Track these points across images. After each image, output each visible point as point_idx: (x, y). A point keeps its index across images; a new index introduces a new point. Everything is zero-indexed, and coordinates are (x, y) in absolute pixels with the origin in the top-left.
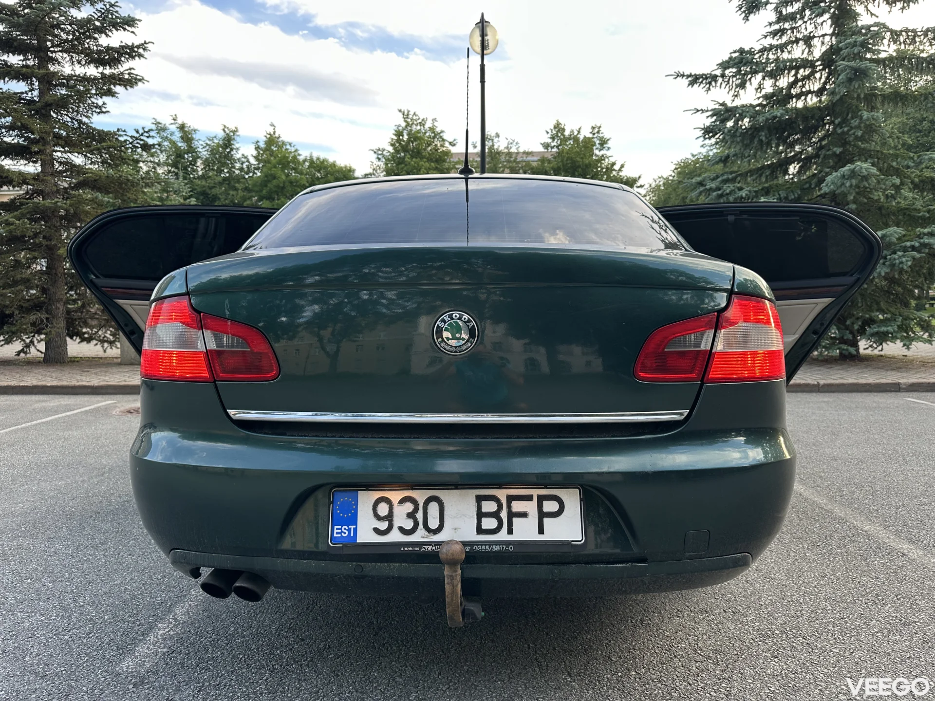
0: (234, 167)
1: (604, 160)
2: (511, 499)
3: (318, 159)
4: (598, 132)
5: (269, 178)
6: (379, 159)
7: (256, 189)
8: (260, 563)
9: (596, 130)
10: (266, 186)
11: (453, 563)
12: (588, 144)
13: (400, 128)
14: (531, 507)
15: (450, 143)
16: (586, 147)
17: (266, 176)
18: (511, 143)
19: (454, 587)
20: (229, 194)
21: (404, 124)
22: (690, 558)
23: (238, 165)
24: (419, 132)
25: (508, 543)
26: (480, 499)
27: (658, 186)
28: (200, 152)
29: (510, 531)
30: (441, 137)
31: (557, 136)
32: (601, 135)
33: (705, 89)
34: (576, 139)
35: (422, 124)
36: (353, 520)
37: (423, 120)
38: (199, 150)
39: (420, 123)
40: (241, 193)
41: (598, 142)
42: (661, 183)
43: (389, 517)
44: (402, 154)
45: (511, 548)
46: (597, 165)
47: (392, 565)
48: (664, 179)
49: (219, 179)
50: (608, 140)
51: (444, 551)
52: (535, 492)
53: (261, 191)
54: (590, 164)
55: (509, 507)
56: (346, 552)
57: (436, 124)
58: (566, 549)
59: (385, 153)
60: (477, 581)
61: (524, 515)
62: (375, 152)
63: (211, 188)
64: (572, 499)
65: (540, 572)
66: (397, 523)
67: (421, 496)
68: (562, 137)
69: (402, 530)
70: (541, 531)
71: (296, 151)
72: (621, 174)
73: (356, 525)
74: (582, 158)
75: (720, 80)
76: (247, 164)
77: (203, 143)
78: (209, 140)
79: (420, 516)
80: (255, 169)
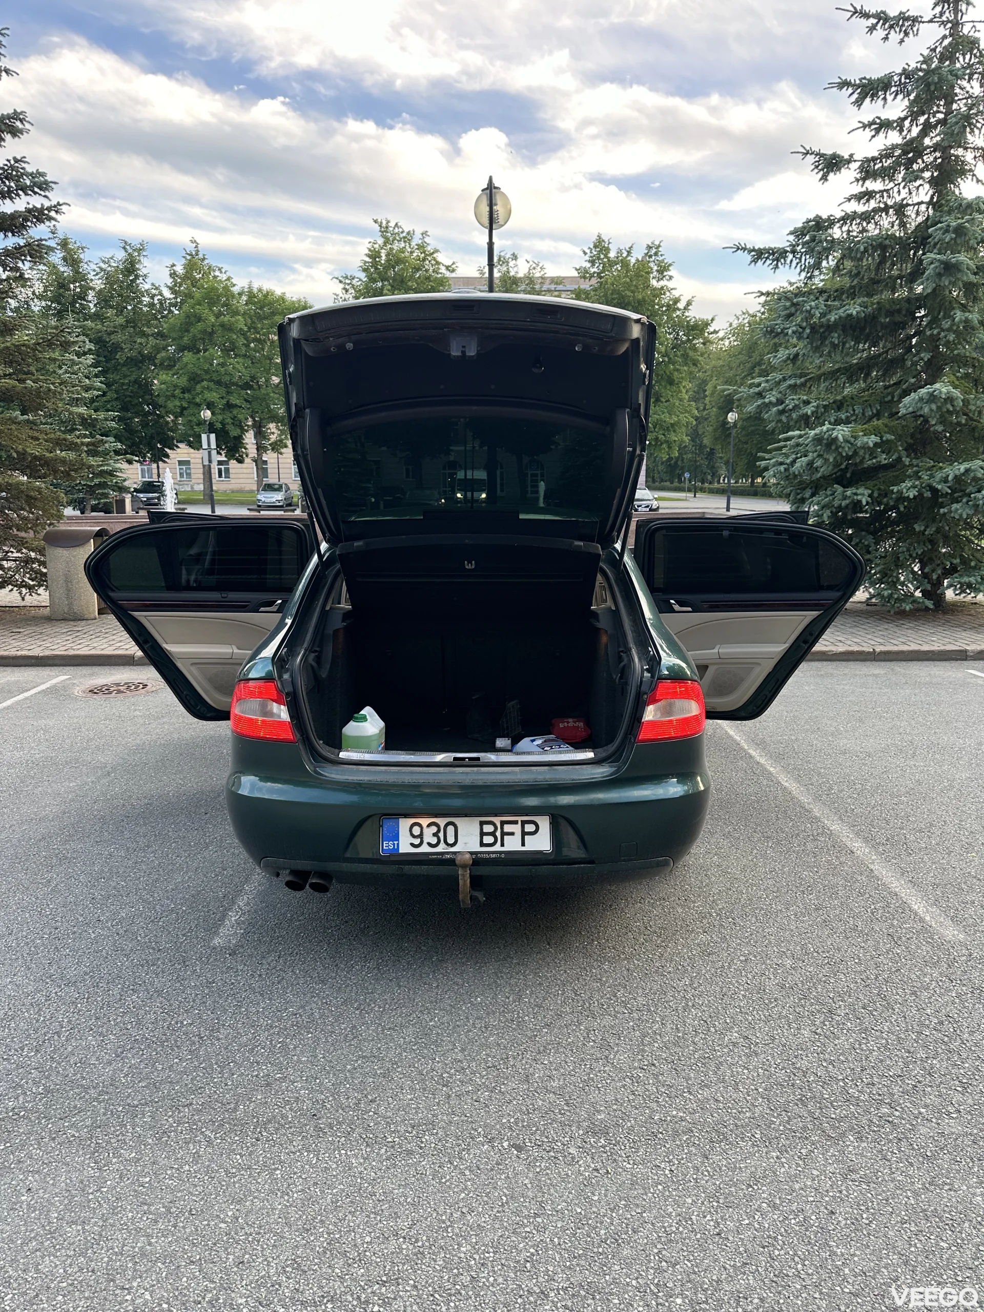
0: (141, 302)
1: (664, 294)
2: (503, 823)
3: (260, 290)
4: (656, 254)
5: (192, 319)
6: (347, 291)
7: (174, 335)
8: (332, 866)
9: (654, 251)
10: (187, 331)
11: (464, 866)
12: (642, 270)
13: (376, 246)
14: (517, 829)
15: (447, 268)
16: (638, 276)
17: (188, 317)
18: (534, 268)
19: (465, 881)
20: (135, 342)
21: (381, 241)
22: (624, 861)
23: (146, 299)
24: (402, 251)
25: (501, 853)
26: (482, 824)
27: (742, 326)
28: (92, 280)
29: (502, 845)
30: (435, 259)
31: (599, 258)
32: (660, 258)
33: (771, 267)
34: (625, 263)
35: (408, 238)
36: (396, 838)
37: (408, 233)
38: (91, 277)
39: (404, 237)
40: (152, 341)
41: (655, 268)
42: (746, 321)
43: (421, 836)
44: (380, 284)
45: (503, 856)
46: (654, 301)
47: (423, 867)
48: (749, 315)
49: (121, 320)
50: (670, 265)
51: (459, 858)
52: (520, 819)
53: (181, 338)
54: (644, 300)
55: (502, 828)
56: (392, 859)
57: (427, 240)
58: (539, 856)
59: (354, 282)
60: (481, 877)
61: (512, 834)
62: (341, 282)
63: (110, 334)
64: (544, 823)
65: (523, 870)
66: (426, 840)
67: (442, 822)
68: (605, 260)
69: (429, 844)
70: (523, 844)
71: (229, 279)
72: (687, 314)
73: (398, 840)
74: (633, 292)
75: (790, 256)
76: (159, 297)
77: (94, 267)
78: (104, 262)
79: (441, 835)
80: (171, 305)
